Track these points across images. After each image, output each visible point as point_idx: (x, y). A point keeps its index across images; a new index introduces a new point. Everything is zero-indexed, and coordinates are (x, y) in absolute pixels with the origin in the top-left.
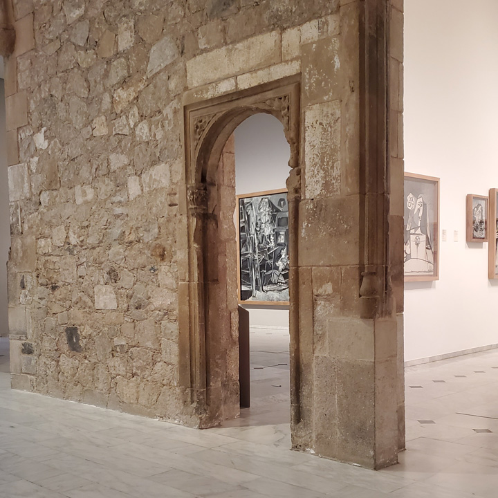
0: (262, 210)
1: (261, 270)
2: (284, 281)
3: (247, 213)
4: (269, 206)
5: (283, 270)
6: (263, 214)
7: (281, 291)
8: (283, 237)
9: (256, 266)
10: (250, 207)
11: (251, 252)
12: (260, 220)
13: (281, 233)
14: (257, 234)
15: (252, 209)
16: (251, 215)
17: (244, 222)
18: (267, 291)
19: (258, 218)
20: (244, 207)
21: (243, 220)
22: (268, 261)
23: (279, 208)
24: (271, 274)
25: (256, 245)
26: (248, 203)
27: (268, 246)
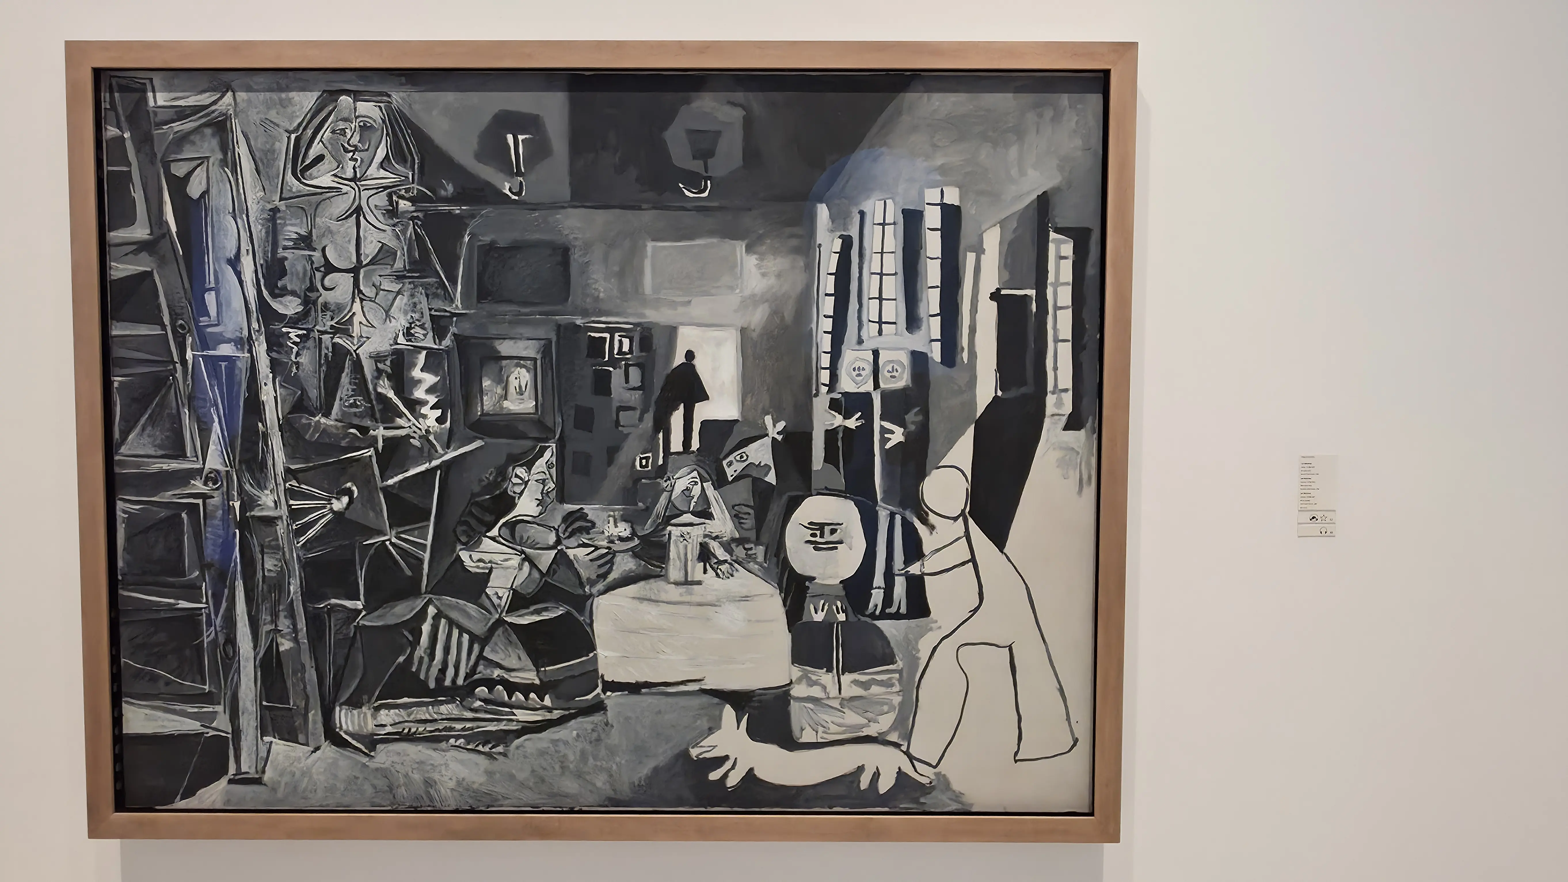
0: (323, 178)
1: (310, 594)
2: (531, 676)
3: (179, 185)
4: (398, 154)
5: (519, 601)
6: (341, 205)
7: (504, 737)
8: (521, 377)
9: (270, 564)
10: (209, 146)
11: (214, 461)
12: (305, 241)
13: (505, 348)
14: (275, 343)
15: (231, 163)
16: (221, 200)
17: (142, 246)
18: (372, 742)
19: (292, 229)
20: (144, 141)
21: (140, 232)
22: (390, 537)
23: (487, 173)
24: (414, 624)
25: (271, 415)
26: (182, 114)
27: (380, 432)
